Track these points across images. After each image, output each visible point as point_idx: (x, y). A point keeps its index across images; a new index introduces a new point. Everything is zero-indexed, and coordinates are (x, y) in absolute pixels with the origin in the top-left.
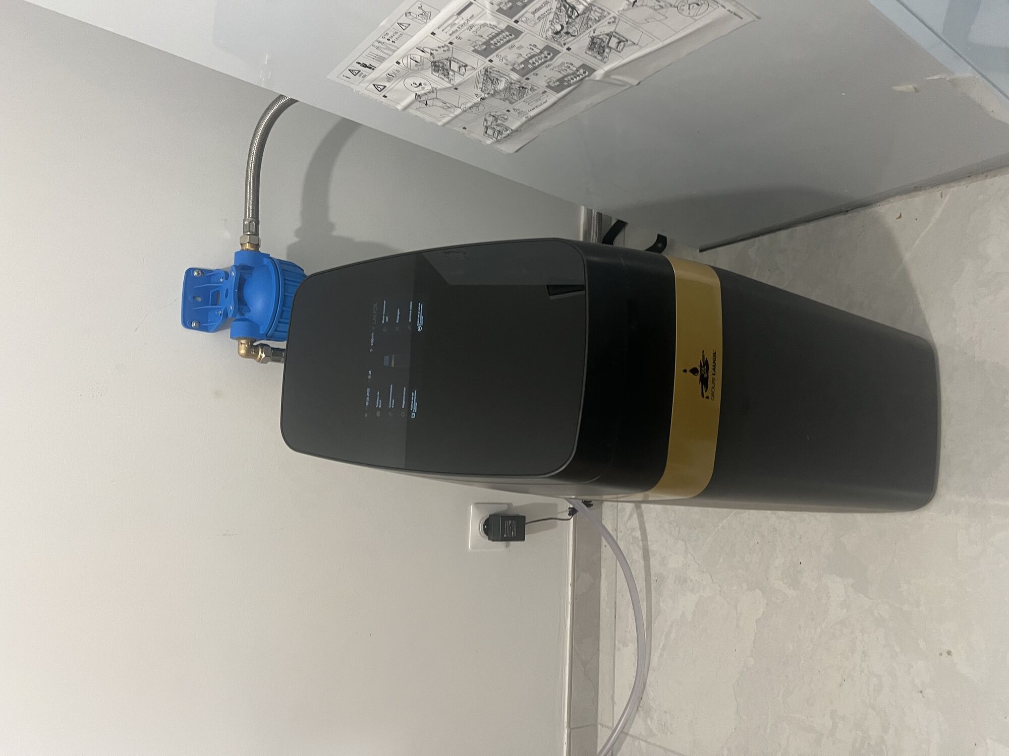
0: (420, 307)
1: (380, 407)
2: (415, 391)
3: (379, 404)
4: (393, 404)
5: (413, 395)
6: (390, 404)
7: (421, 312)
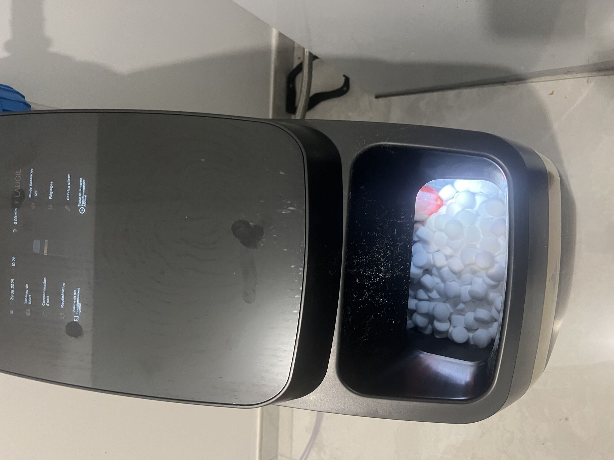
0: (82, 183)
1: (30, 303)
2: (79, 289)
3: (28, 300)
4: (48, 302)
5: (75, 294)
6: (44, 302)
7: (84, 189)
